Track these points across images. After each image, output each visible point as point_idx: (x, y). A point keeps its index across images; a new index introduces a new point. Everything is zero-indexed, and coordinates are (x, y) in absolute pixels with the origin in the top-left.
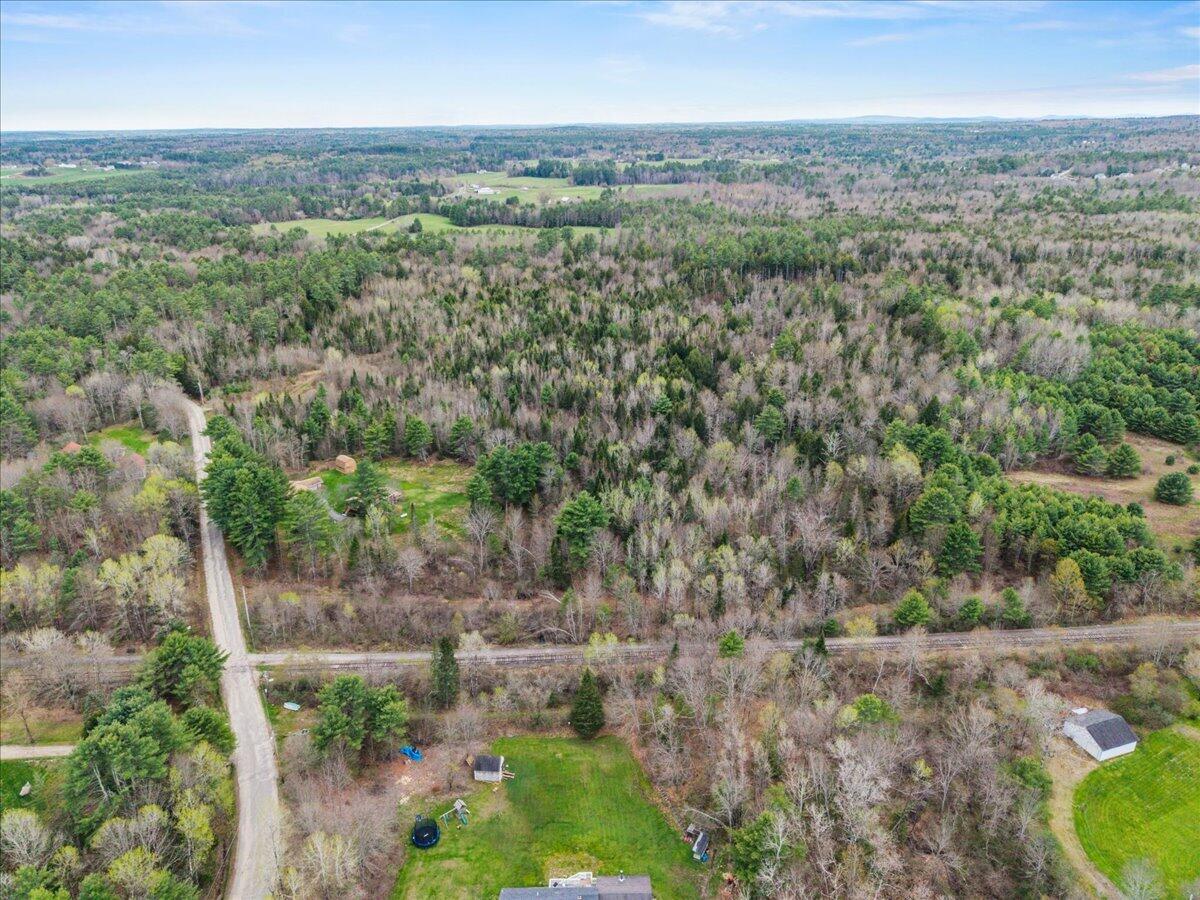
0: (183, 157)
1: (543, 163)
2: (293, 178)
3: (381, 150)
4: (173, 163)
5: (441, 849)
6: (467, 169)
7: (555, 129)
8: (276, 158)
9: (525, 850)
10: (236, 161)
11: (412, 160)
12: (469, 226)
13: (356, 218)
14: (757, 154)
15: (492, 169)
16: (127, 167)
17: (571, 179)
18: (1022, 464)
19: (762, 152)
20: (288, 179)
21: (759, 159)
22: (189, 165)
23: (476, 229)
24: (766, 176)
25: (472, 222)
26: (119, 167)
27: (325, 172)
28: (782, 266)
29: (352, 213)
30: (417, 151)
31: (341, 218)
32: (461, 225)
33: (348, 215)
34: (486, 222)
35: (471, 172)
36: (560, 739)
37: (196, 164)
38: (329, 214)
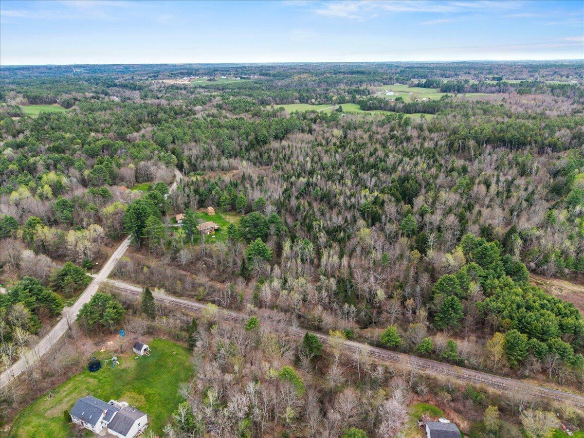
0: (266, 75)
1: (428, 81)
2: (306, 85)
3: (352, 73)
4: (262, 77)
5: (95, 374)
6: (390, 83)
7: (453, 63)
8: (304, 76)
9: (123, 386)
10: (287, 77)
11: (364, 77)
12: (368, 110)
13: (320, 104)
14: (564, 78)
15: (403, 83)
16: (244, 78)
17: (439, 89)
18: (559, 275)
19: (568, 77)
20: (304, 85)
21: (564, 81)
22: (268, 78)
23: (370, 112)
24: (552, 91)
25: (370, 109)
26: (242, 78)
27: (321, 83)
28: (510, 142)
29: (319, 102)
30: (370, 73)
31: (313, 104)
32: (364, 110)
33: (317, 103)
34: (376, 109)
35: (391, 84)
36: (181, 346)
37: (271, 78)
38: (309, 102)
